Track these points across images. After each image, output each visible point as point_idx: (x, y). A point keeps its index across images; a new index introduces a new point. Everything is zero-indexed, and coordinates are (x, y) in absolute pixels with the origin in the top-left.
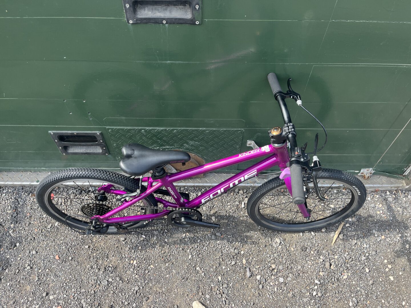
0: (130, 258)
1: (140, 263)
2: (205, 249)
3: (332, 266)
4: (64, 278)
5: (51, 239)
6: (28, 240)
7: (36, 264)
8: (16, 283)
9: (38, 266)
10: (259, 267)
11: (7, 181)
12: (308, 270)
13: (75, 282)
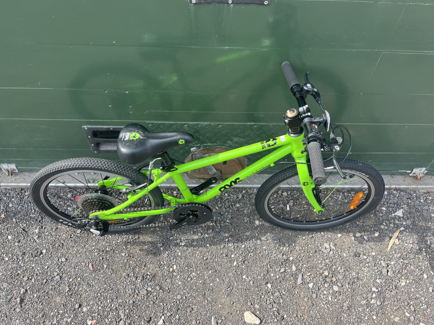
0: (169, 266)
2: (251, 255)
3: (389, 273)
4: (99, 288)
6: (56, 246)
7: (66, 272)
8: (43, 294)
9: (68, 275)
10: (311, 274)
12: (363, 277)
13: (111, 291)
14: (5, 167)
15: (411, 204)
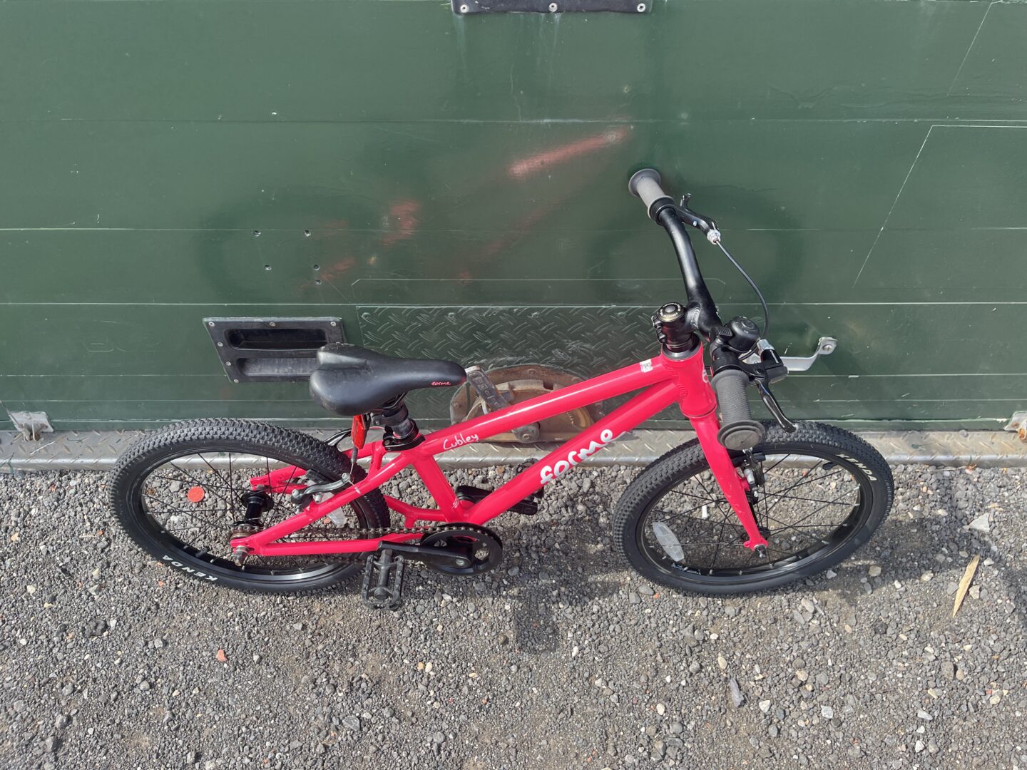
0: (414, 657)
1: (443, 668)
2: (614, 630)
3: (958, 672)
4: (243, 712)
5: (203, 605)
6: (142, 610)
7: (164, 674)
8: (110, 727)
9: (170, 681)
10: (764, 678)
11: (81, 456)
12: (896, 684)
13: (272, 722)
14: (21, 420)
15: (1009, 501)
